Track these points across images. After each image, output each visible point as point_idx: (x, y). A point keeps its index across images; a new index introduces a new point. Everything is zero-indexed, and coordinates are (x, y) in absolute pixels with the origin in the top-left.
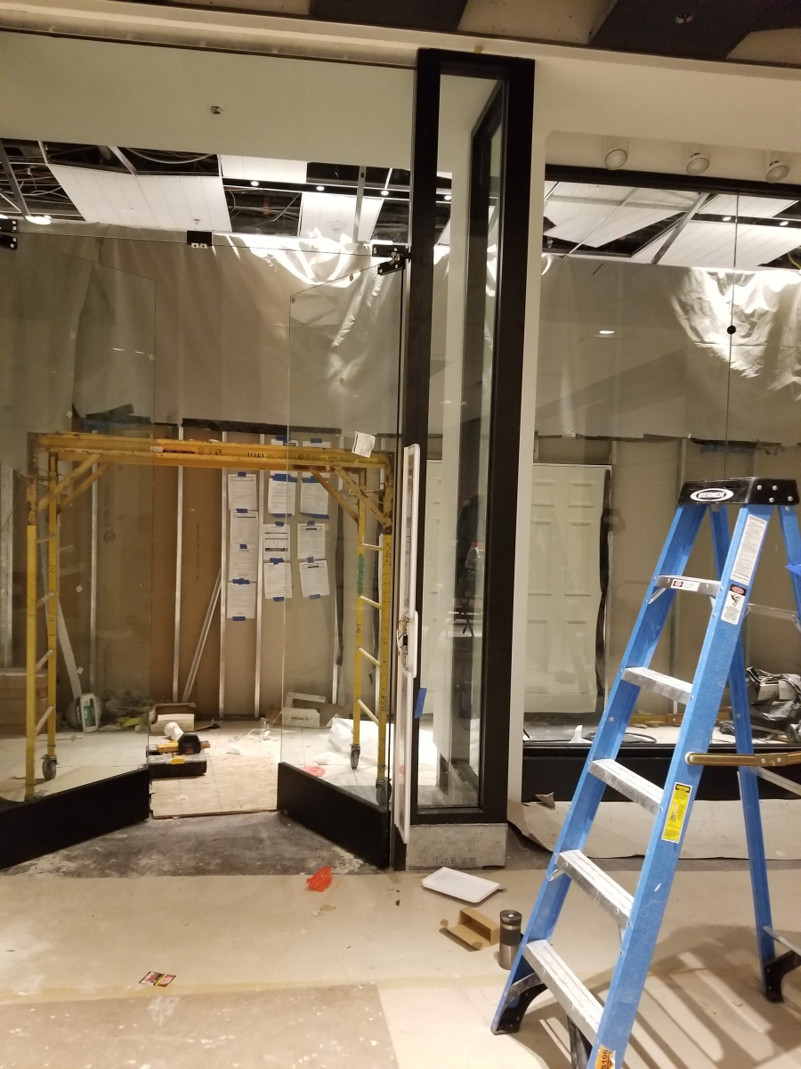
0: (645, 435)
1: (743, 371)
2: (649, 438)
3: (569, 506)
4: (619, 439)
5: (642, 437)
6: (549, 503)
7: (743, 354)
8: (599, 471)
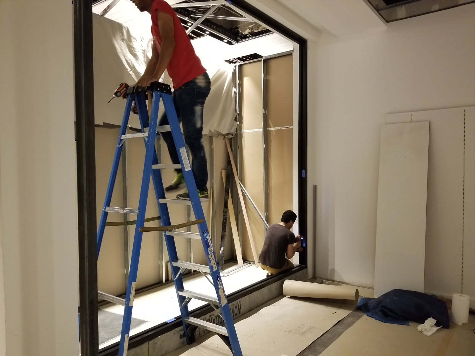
0: (104, 123)
2: (106, 125)
5: (102, 124)
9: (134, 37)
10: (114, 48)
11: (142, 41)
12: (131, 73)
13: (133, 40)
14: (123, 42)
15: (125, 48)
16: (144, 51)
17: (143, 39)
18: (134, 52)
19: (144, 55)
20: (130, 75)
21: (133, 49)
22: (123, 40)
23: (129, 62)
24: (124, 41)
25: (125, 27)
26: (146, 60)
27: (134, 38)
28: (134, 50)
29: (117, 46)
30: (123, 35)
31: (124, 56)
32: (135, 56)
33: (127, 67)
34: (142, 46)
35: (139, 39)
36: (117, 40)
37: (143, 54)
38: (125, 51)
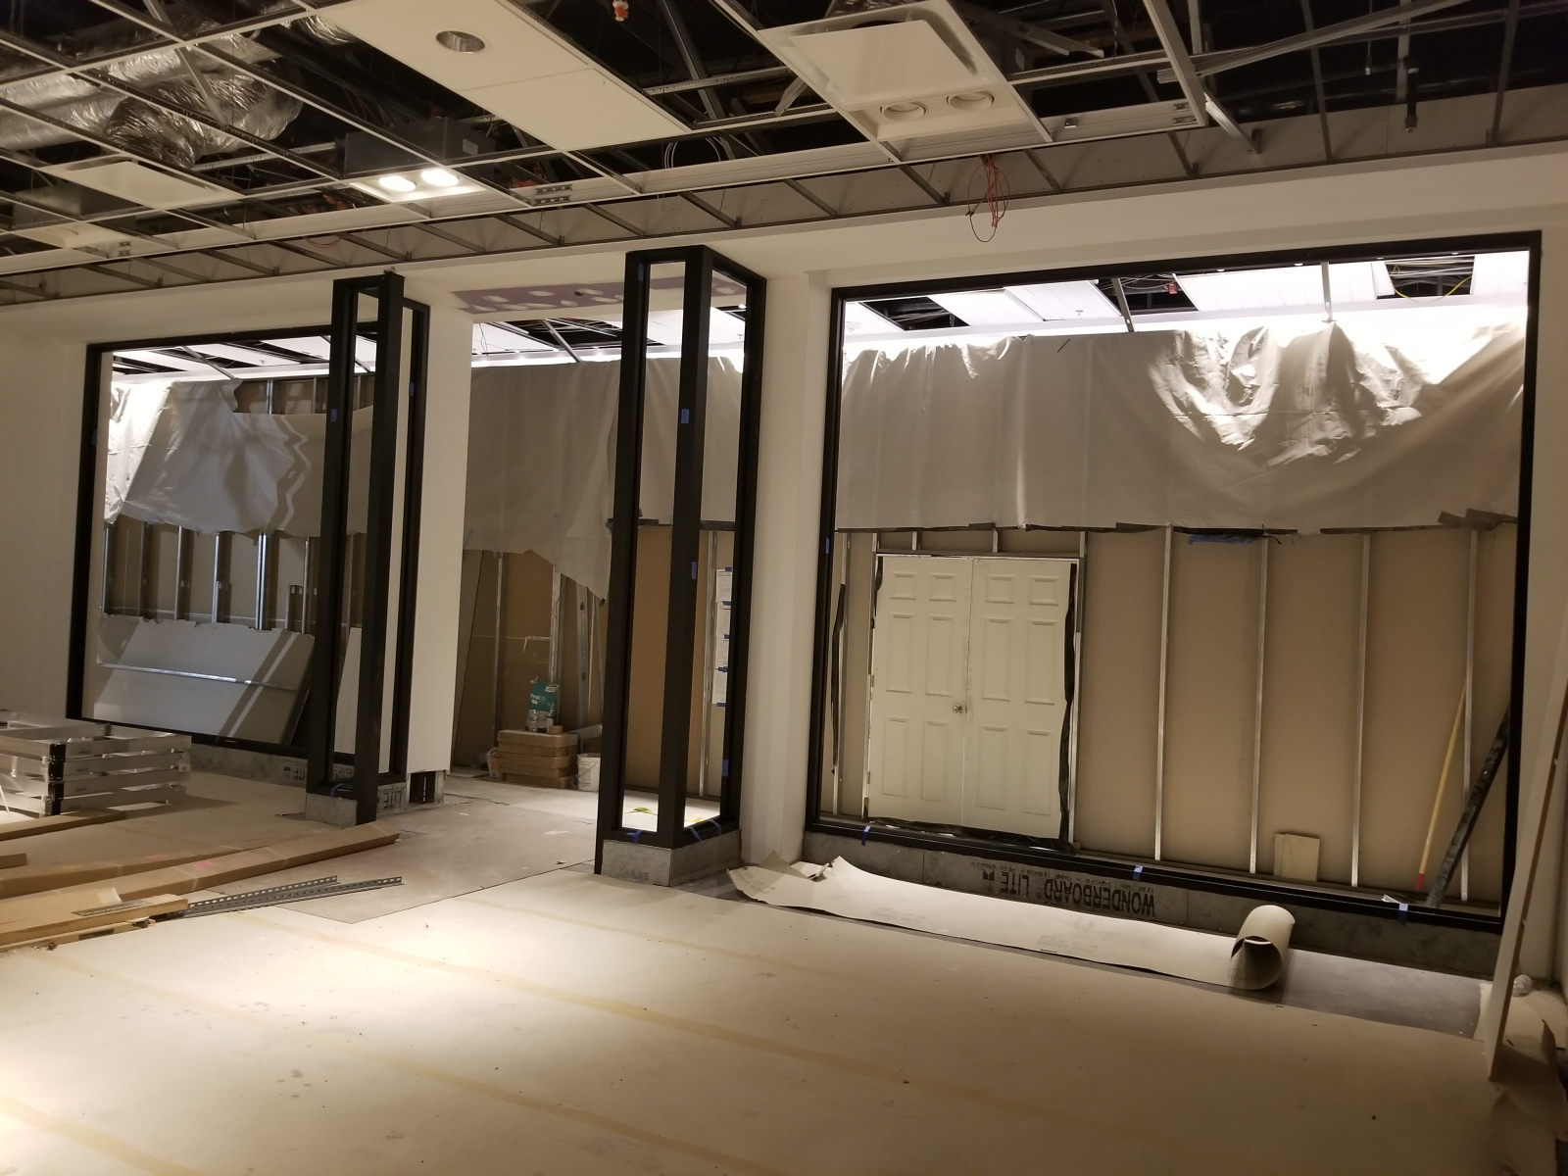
0: (1117, 524)
1: (1240, 445)
2: (1122, 528)
3: (1031, 604)
4: (1087, 530)
5: (1114, 526)
6: (1008, 599)
7: (1240, 425)
8: (1065, 564)
9: (1202, 345)
10: (1150, 384)
11: (1222, 347)
12: (1183, 418)
13: (1197, 353)
14: (1174, 364)
15: (1176, 375)
16: (1225, 366)
17: (1226, 341)
18: (1197, 376)
19: (1225, 374)
20: (1182, 424)
21: (1195, 371)
22: (1172, 362)
23: (1183, 399)
24: (1176, 362)
25: (1180, 335)
26: (1227, 385)
27: (1205, 349)
28: (1198, 372)
29: (1157, 377)
30: (1173, 349)
31: (1171, 391)
32: (1200, 383)
33: (1175, 410)
34: (1222, 358)
35: (1212, 347)
36: (1157, 366)
37: (1221, 374)
38: (1174, 382)
